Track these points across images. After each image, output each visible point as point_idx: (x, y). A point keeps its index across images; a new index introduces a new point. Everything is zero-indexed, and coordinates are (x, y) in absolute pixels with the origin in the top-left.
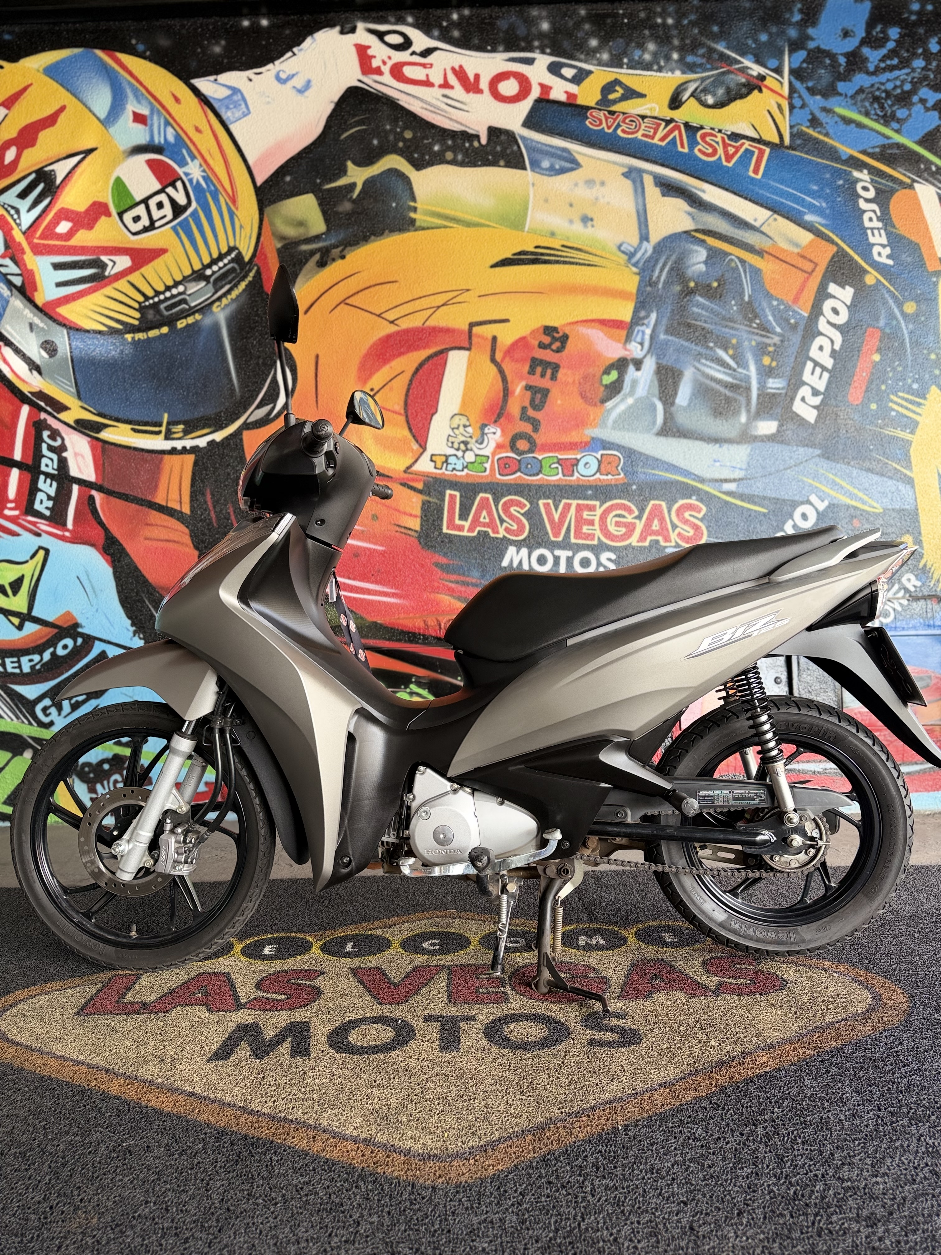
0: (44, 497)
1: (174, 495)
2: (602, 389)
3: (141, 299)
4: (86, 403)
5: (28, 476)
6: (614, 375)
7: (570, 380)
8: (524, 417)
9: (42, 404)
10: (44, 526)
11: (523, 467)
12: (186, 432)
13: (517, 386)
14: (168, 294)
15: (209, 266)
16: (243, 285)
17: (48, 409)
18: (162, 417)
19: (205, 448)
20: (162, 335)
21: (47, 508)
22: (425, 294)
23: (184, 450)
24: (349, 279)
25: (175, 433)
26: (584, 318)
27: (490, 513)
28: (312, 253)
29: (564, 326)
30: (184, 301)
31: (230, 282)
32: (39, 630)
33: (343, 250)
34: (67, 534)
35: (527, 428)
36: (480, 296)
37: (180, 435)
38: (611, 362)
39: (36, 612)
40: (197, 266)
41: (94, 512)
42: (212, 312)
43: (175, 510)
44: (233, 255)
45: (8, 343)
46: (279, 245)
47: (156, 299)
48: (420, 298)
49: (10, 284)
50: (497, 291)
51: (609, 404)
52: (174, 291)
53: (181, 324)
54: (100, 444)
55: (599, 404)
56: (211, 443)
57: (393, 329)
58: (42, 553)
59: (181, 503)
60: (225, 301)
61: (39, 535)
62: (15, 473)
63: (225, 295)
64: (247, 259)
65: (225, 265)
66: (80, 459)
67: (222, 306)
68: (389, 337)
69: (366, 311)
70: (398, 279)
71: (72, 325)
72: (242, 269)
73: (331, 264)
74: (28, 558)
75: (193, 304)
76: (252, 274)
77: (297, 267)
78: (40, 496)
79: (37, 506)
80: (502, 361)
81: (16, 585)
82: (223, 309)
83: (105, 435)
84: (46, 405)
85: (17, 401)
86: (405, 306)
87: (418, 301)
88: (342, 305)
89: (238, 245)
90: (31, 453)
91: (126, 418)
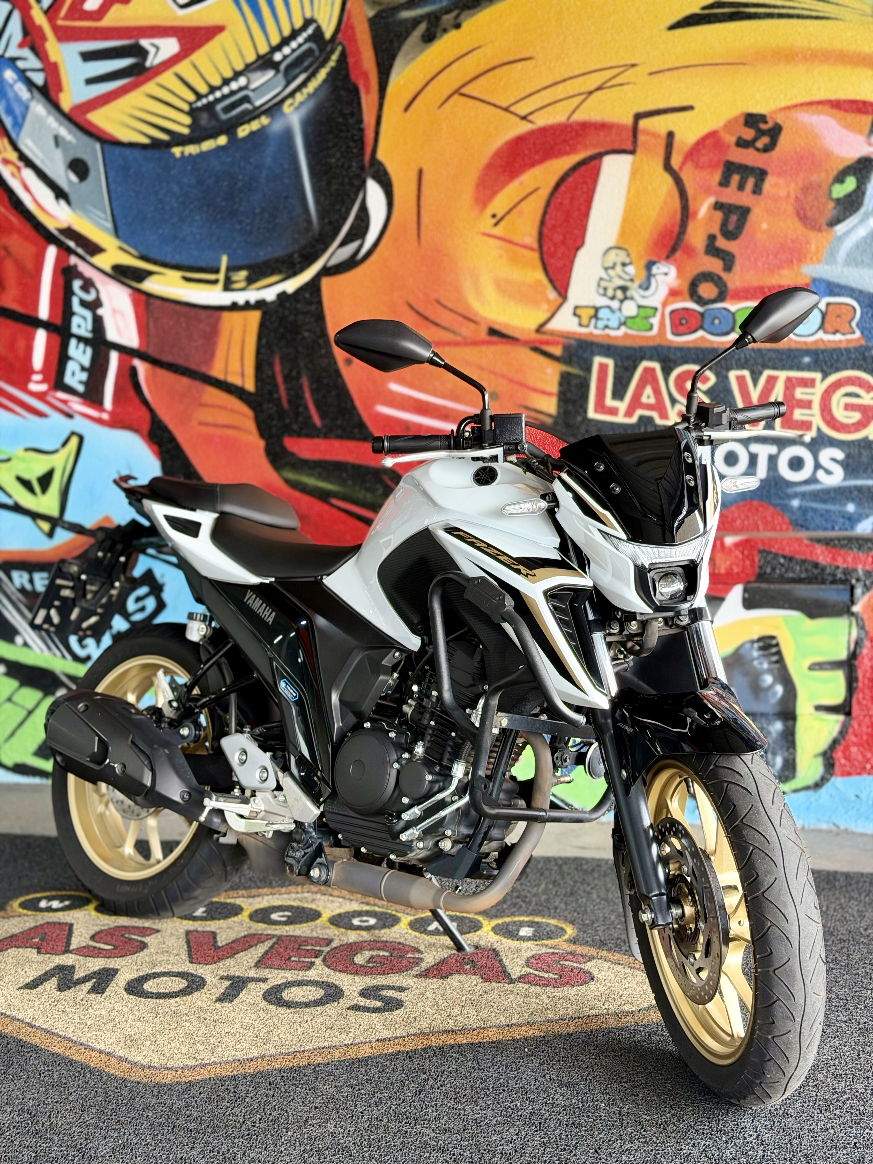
0: (77, 368)
1: (235, 365)
2: (831, 205)
3: (191, 97)
4: (126, 242)
5: (57, 339)
6: (850, 184)
7: (783, 193)
8: (712, 250)
9: (72, 244)
10: (77, 405)
11: (707, 323)
12: (250, 280)
13: (701, 204)
14: (226, 90)
15: (278, 48)
16: (323, 74)
17: (80, 251)
18: (219, 261)
19: (273, 303)
20: (220, 148)
21: (81, 382)
22: (571, 75)
23: (247, 306)
24: (465, 59)
25: (235, 282)
26: (807, 99)
27: (657, 392)
28: (416, 22)
29: (775, 112)
30: (246, 99)
31: (305, 70)
32: (73, 541)
33: (457, 17)
34: (105, 416)
35: (715, 265)
36: (651, 74)
37: (242, 284)
38: (847, 163)
39: (70, 516)
40: (264, 49)
41: (137, 386)
42: (283, 114)
43: (237, 387)
44: (310, 31)
45: (29, 163)
46: (371, 13)
47: (211, 98)
48: (564, 80)
49: (30, 84)
50: (677, 65)
51: (840, 228)
52: (234, 86)
53: (243, 132)
54: (144, 297)
55: (825, 227)
56: (282, 296)
57: (525, 127)
58: (74, 441)
59: (243, 375)
60: (299, 97)
61: (70, 416)
62: (41, 337)
63: (299, 88)
64: (328, 35)
65: (300, 46)
66: (118, 317)
67: (296, 104)
68: (520, 140)
69: (489, 103)
70: (533, 54)
71: (105, 137)
72: (321, 50)
73: (441, 36)
74: (58, 445)
75: (258, 103)
76: (335, 57)
77: (396, 44)
78: (71, 367)
79: (69, 379)
80: (681, 168)
81: (45, 480)
82: (297, 109)
83: (150, 285)
84: (78, 244)
85: (41, 241)
86: (543, 93)
87: (561, 86)
88: (456, 97)
89: (316, 16)
90: (59, 311)
91: (174, 262)
